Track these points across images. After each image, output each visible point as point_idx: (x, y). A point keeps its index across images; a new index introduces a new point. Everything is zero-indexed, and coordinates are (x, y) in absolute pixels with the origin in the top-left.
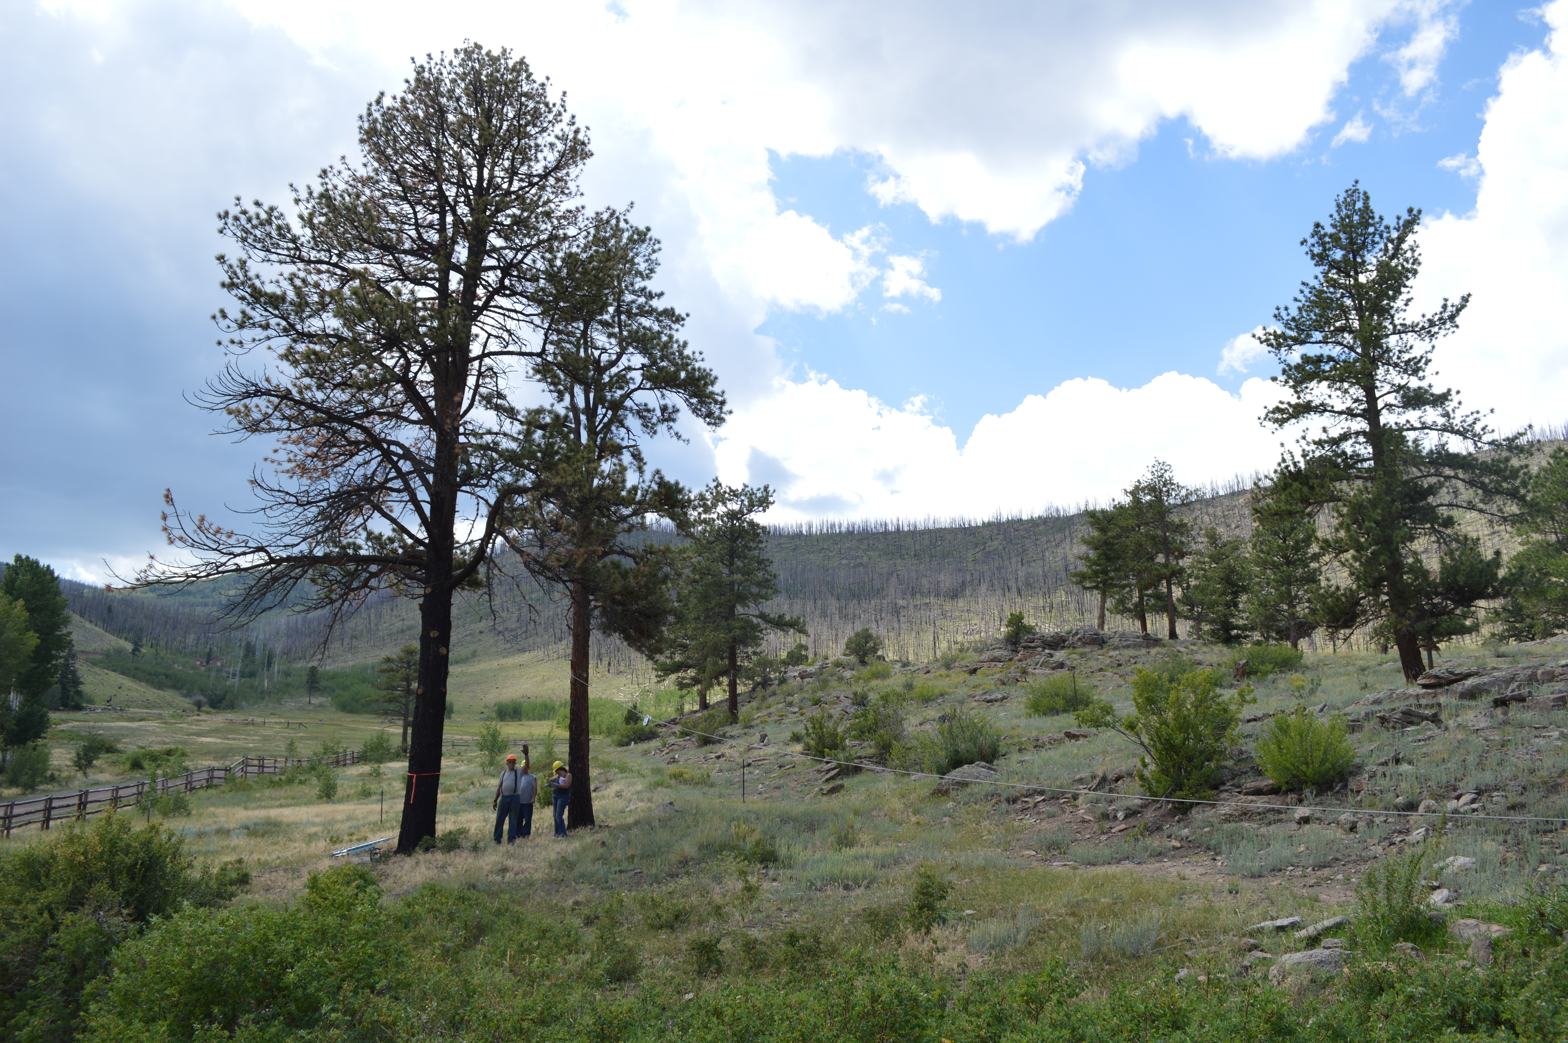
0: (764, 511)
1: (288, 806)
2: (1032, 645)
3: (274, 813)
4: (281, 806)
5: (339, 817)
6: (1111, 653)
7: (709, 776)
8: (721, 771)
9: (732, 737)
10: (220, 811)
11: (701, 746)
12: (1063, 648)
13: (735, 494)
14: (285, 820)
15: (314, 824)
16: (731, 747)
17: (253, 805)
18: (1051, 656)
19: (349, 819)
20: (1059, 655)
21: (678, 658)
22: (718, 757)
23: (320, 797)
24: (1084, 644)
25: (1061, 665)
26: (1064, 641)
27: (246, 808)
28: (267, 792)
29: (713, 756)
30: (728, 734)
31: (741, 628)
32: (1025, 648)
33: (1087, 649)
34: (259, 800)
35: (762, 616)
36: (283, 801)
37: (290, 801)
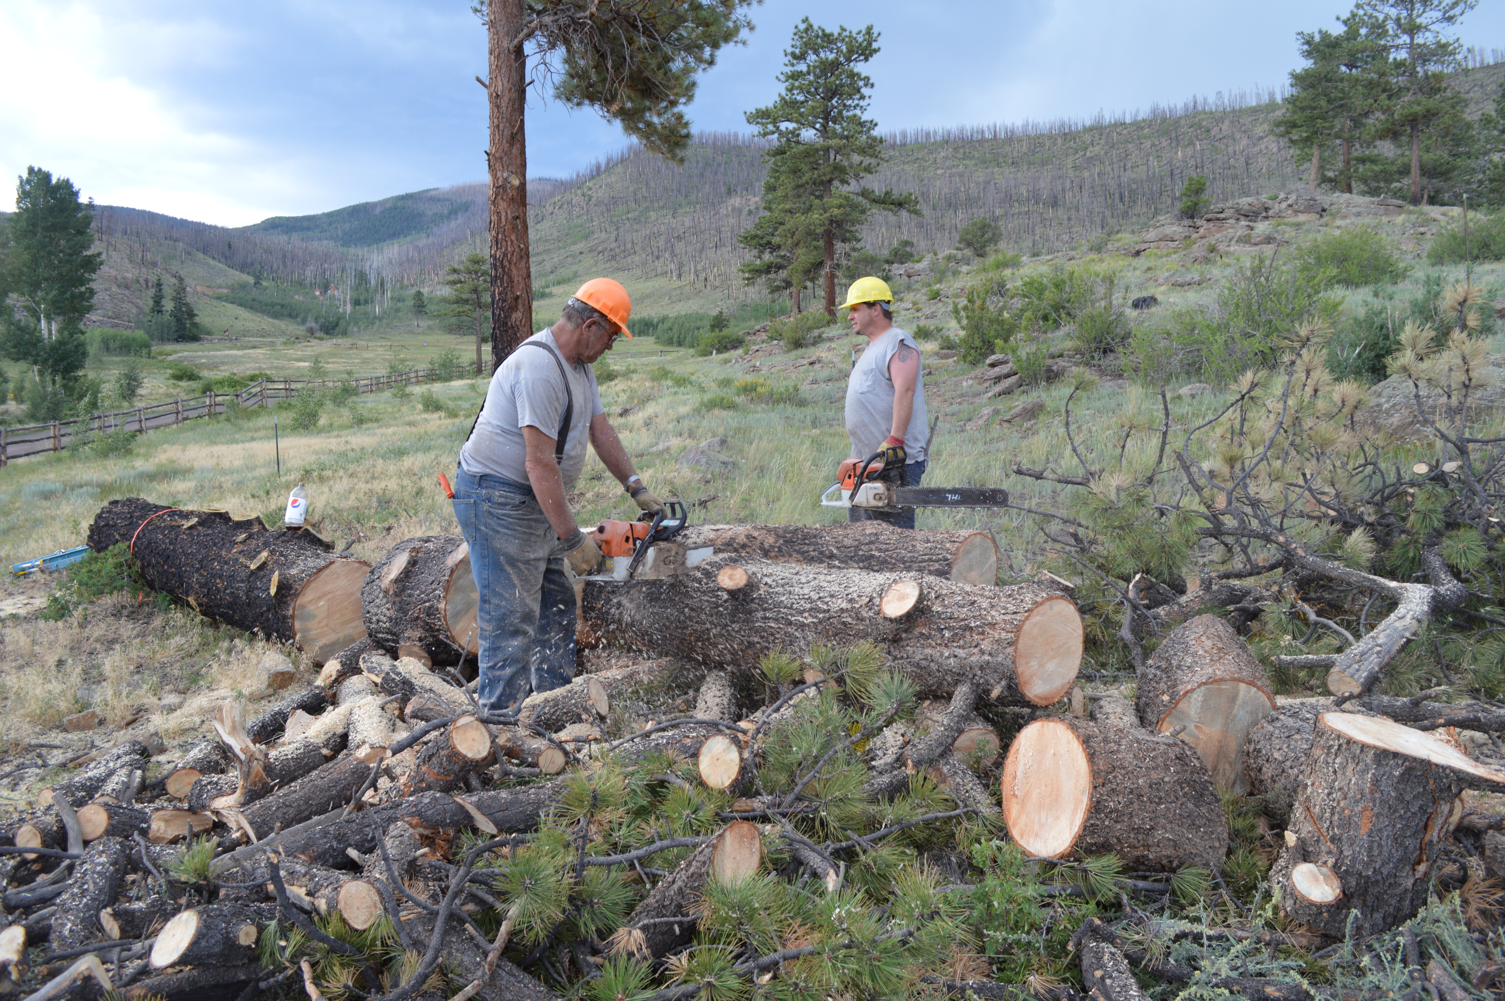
0: (866, 60)
2: (1222, 216)
6: (1339, 222)
7: (796, 389)
8: (814, 382)
9: (831, 339)
11: (790, 351)
12: (1267, 218)
13: (828, 38)
16: (830, 349)
18: (1252, 229)
20: (1262, 227)
21: (767, 257)
22: (812, 364)
24: (1296, 212)
25: (1269, 240)
26: (1267, 209)
29: (805, 362)
30: (824, 336)
31: (840, 206)
32: (1209, 220)
33: (1302, 218)
35: (864, 193)
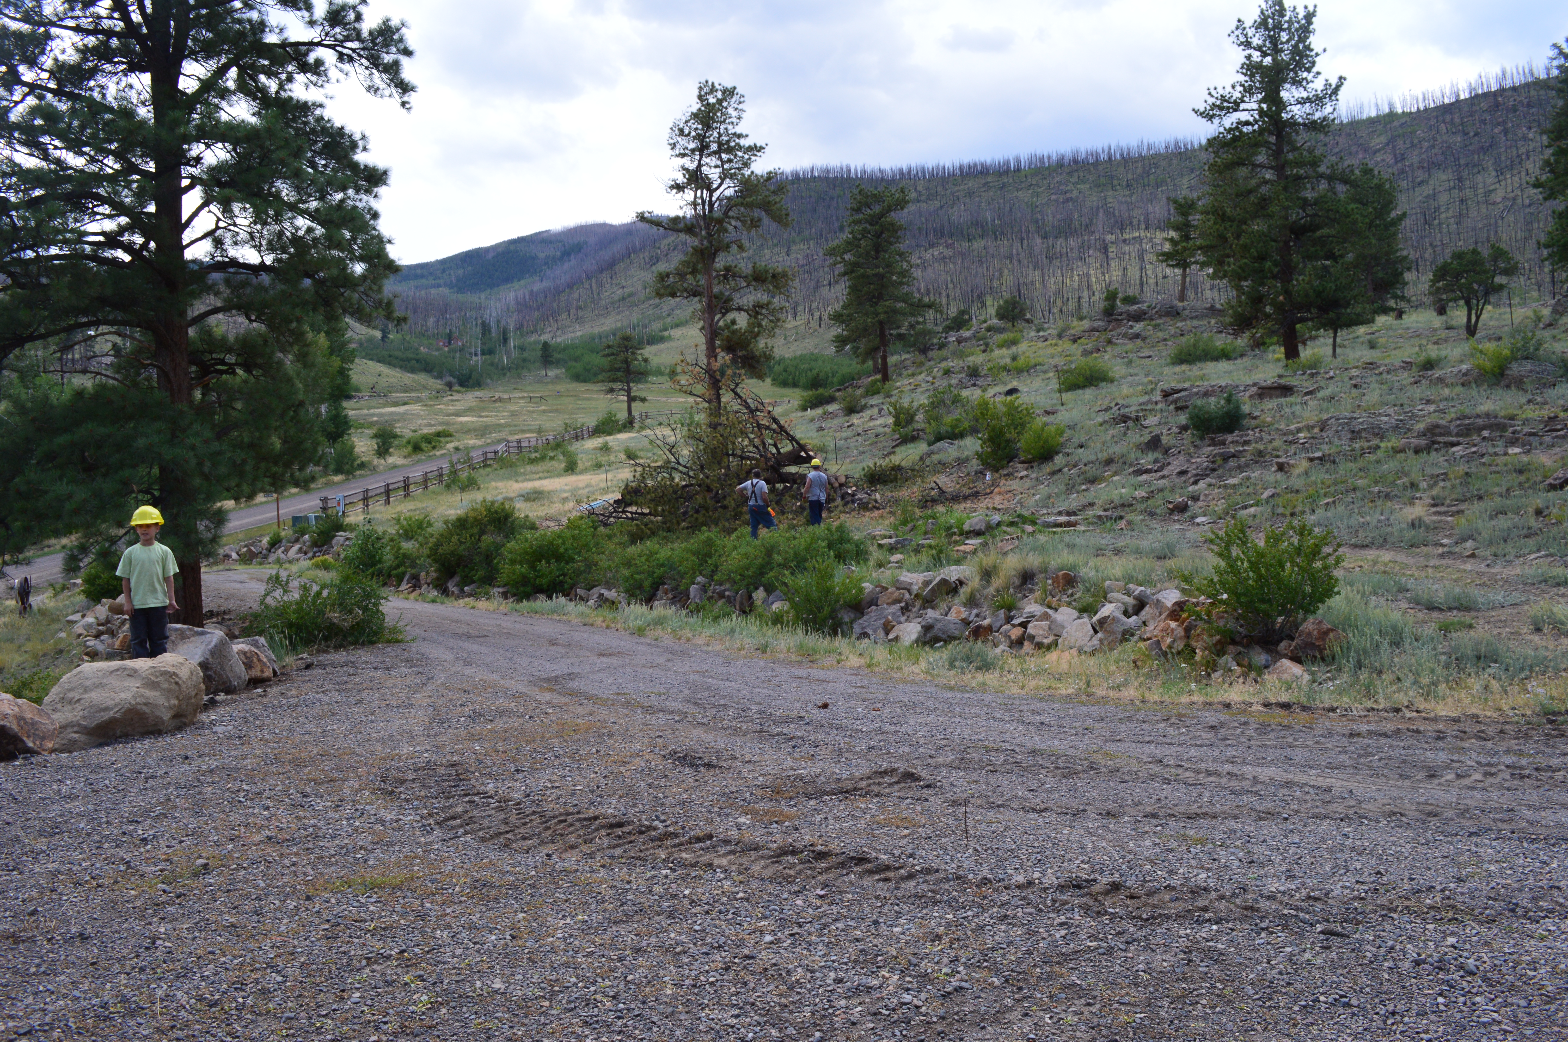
1: (546, 478)
2: (1120, 317)
3: (537, 484)
4: (540, 478)
5: (581, 485)
10: (500, 484)
11: (845, 415)
12: (1144, 320)
14: (546, 489)
15: (565, 491)
16: (861, 418)
17: (520, 479)
18: (1131, 327)
19: (588, 486)
20: (1138, 327)
23: (566, 471)
26: (1145, 314)
27: (517, 481)
28: (529, 468)
34: (524, 474)
36: (541, 475)
37: (546, 474)
